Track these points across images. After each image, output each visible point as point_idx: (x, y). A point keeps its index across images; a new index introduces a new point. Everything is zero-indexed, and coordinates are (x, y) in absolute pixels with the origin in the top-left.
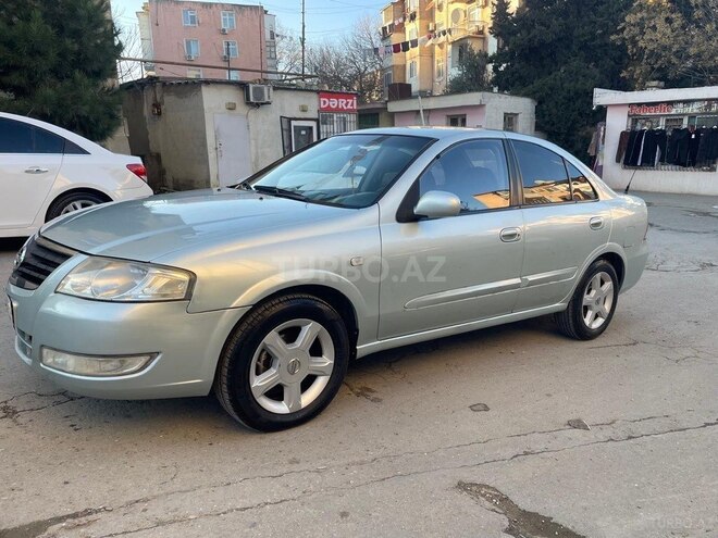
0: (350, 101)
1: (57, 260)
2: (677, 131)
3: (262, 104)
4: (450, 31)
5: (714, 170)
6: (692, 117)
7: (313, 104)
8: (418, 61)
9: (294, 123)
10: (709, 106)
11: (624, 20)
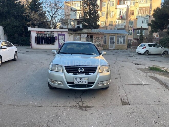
1: (96, 68)
2: (46, 37)
5: (54, 44)
6: (49, 34)
10: (52, 32)
11: (25, 11)
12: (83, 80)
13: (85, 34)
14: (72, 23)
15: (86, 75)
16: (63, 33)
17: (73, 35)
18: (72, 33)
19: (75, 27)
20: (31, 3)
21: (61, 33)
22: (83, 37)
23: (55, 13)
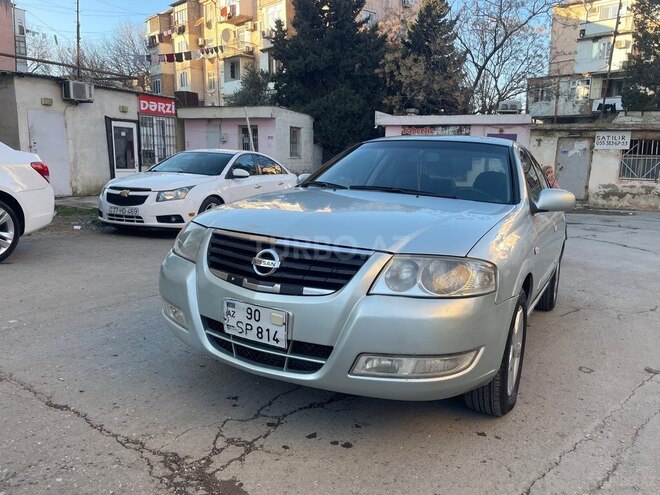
0: (169, 105)
3: (81, 102)
4: (221, 48)
7: (133, 106)
8: (189, 71)
9: (114, 124)
10: (460, 131)
11: (383, 58)
12: (264, 324)
13: (618, 135)
14: (582, 91)
15: (282, 293)
16: (507, 132)
17: (556, 139)
18: (552, 130)
19: (591, 106)
20: (413, 27)
21: (501, 131)
22: (605, 147)
23: (496, 49)
